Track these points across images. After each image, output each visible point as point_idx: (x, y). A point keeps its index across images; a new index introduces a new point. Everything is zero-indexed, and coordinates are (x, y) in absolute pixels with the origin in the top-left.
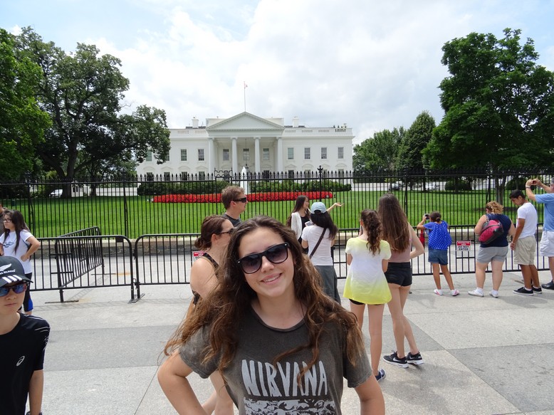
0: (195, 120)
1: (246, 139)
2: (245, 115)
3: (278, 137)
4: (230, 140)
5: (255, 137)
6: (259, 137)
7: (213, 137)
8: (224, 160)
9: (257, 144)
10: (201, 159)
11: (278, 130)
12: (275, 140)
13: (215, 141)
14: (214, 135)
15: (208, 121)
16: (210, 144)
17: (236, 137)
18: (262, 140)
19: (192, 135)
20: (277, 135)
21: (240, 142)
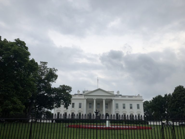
0: (79, 91)
1: (99, 99)
2: (99, 89)
3: (113, 99)
4: (92, 100)
5: (103, 98)
6: (105, 98)
7: (86, 98)
8: (89, 108)
9: (104, 101)
10: (80, 107)
11: (113, 96)
12: (111, 100)
14: (86, 97)
15: (84, 92)
16: (85, 101)
17: (96, 98)
18: (106, 100)
19: (77, 97)
20: (112, 98)
21: (97, 100)
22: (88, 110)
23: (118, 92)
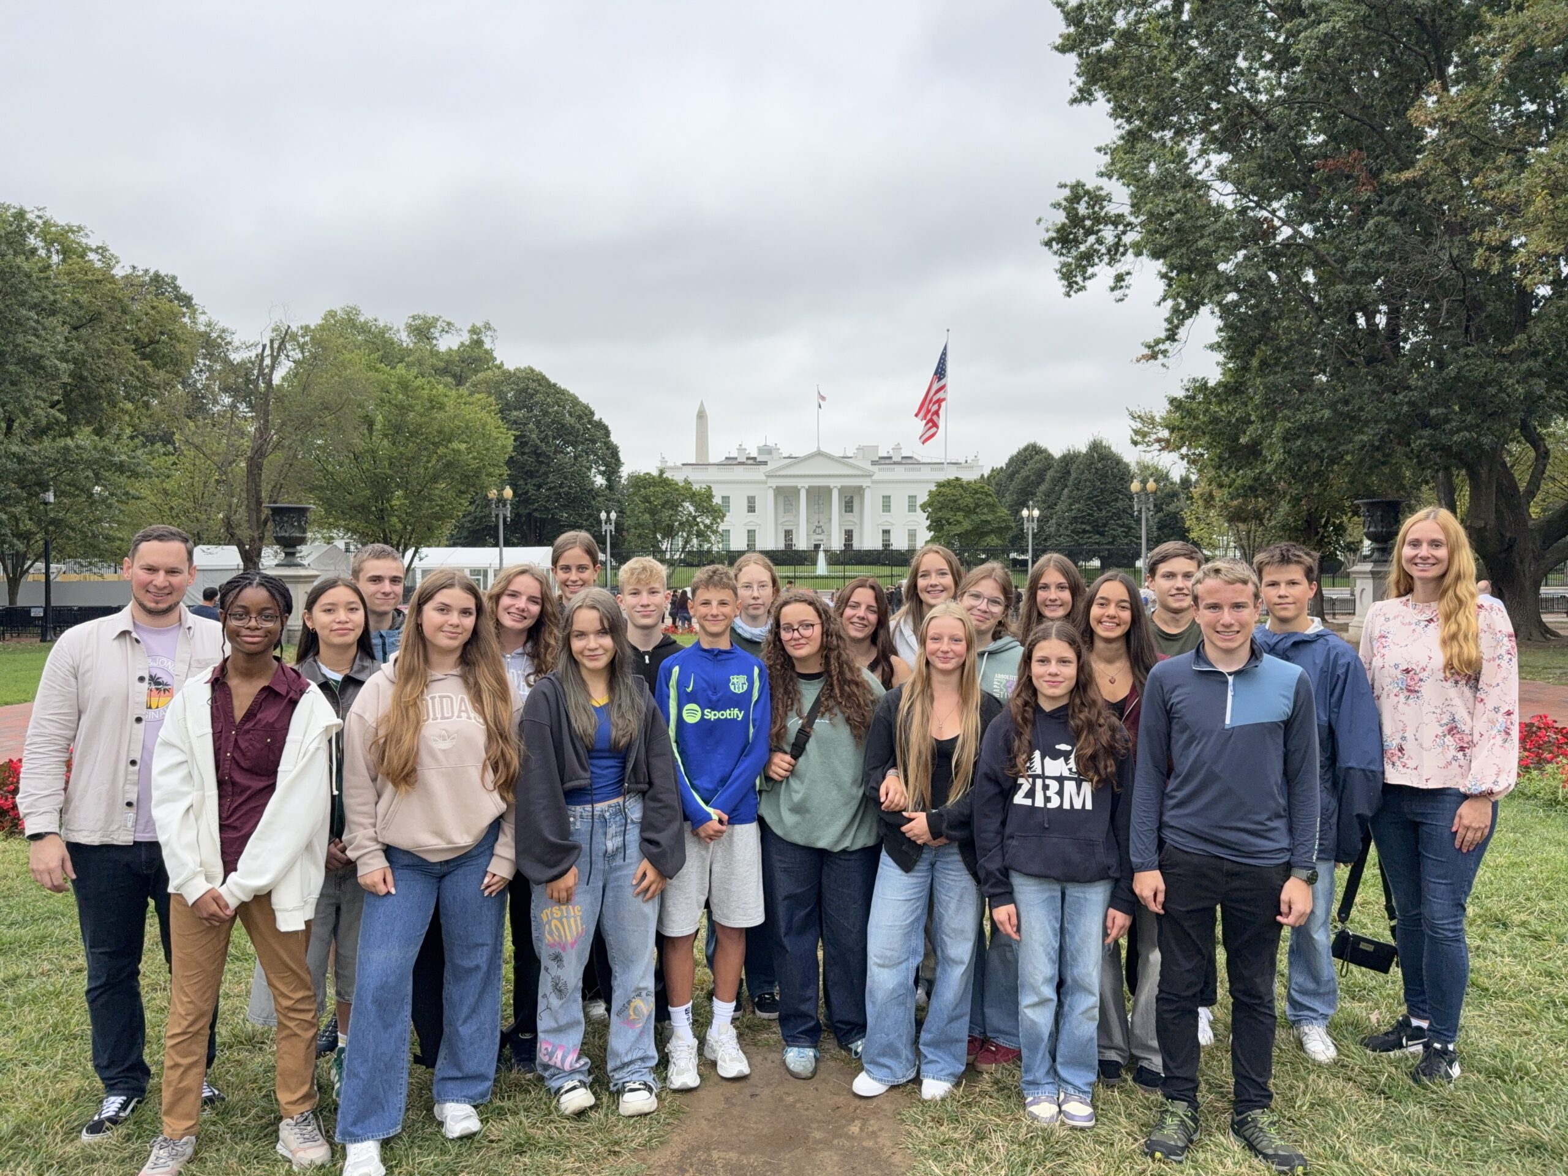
0: (741, 449)
1: (819, 487)
2: (819, 454)
3: (864, 485)
4: (796, 491)
5: (832, 485)
6: (837, 485)
7: (774, 485)
8: (785, 513)
9: (835, 494)
10: (751, 509)
11: (866, 476)
12: (860, 490)
13: (779, 491)
14: (775, 483)
15: (761, 451)
16: (771, 494)
17: (805, 484)
18: (842, 490)
19: (739, 473)
20: (864, 482)
21: (810, 491)
22: (781, 520)
23: (898, 448)
